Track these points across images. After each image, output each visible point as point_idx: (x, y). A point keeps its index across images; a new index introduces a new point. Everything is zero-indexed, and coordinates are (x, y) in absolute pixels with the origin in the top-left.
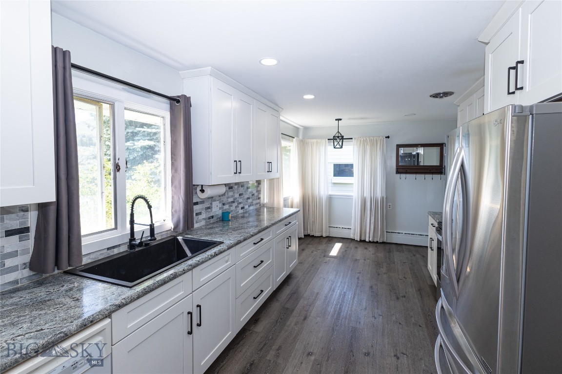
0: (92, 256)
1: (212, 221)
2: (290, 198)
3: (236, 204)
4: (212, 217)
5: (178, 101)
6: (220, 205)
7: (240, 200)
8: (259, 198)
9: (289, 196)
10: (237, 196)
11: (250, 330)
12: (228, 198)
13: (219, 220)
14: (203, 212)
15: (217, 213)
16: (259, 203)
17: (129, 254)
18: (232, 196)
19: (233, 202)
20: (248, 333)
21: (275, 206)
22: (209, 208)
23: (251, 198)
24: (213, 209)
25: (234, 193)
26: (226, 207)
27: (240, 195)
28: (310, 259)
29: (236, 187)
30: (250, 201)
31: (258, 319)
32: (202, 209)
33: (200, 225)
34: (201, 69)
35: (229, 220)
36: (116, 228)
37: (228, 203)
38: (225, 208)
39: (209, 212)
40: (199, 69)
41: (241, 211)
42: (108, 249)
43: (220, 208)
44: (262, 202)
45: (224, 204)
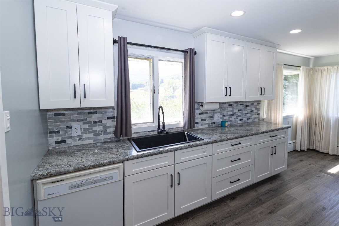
0: (141, 134)
1: (214, 125)
2: (295, 116)
3: (235, 116)
4: (214, 123)
5: (188, 52)
6: (221, 116)
7: (239, 114)
8: (259, 114)
9: (294, 115)
10: (236, 111)
11: (225, 202)
12: (228, 112)
13: (219, 125)
14: (207, 119)
15: (218, 121)
16: (259, 118)
17: (156, 136)
18: (231, 111)
19: (233, 115)
20: (223, 204)
21: (273, 121)
22: (212, 117)
23: (250, 113)
24: (215, 118)
25: (233, 109)
26: (226, 118)
27: (239, 110)
28: (303, 169)
29: (236, 105)
30: (248, 115)
31: (235, 198)
32: (206, 117)
33: (204, 127)
34: (200, 30)
35: (226, 127)
36: (153, 122)
37: (228, 115)
38: (224, 119)
39: (212, 120)
40: (199, 30)
41: (239, 122)
42: (148, 132)
43: (220, 118)
44: (260, 117)
45: (224, 116)
